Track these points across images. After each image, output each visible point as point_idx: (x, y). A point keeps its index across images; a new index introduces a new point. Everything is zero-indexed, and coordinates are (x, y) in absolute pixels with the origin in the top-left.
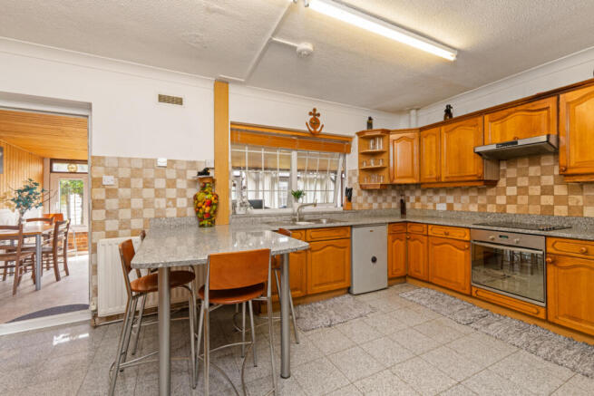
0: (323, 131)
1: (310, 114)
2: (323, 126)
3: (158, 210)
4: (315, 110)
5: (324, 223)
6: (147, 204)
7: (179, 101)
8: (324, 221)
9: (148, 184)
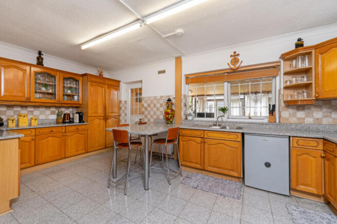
0: (242, 65)
1: (231, 56)
2: (242, 61)
3: (158, 116)
4: (235, 52)
5: (228, 129)
6: (155, 113)
7: (164, 72)
8: (228, 127)
9: (155, 106)
